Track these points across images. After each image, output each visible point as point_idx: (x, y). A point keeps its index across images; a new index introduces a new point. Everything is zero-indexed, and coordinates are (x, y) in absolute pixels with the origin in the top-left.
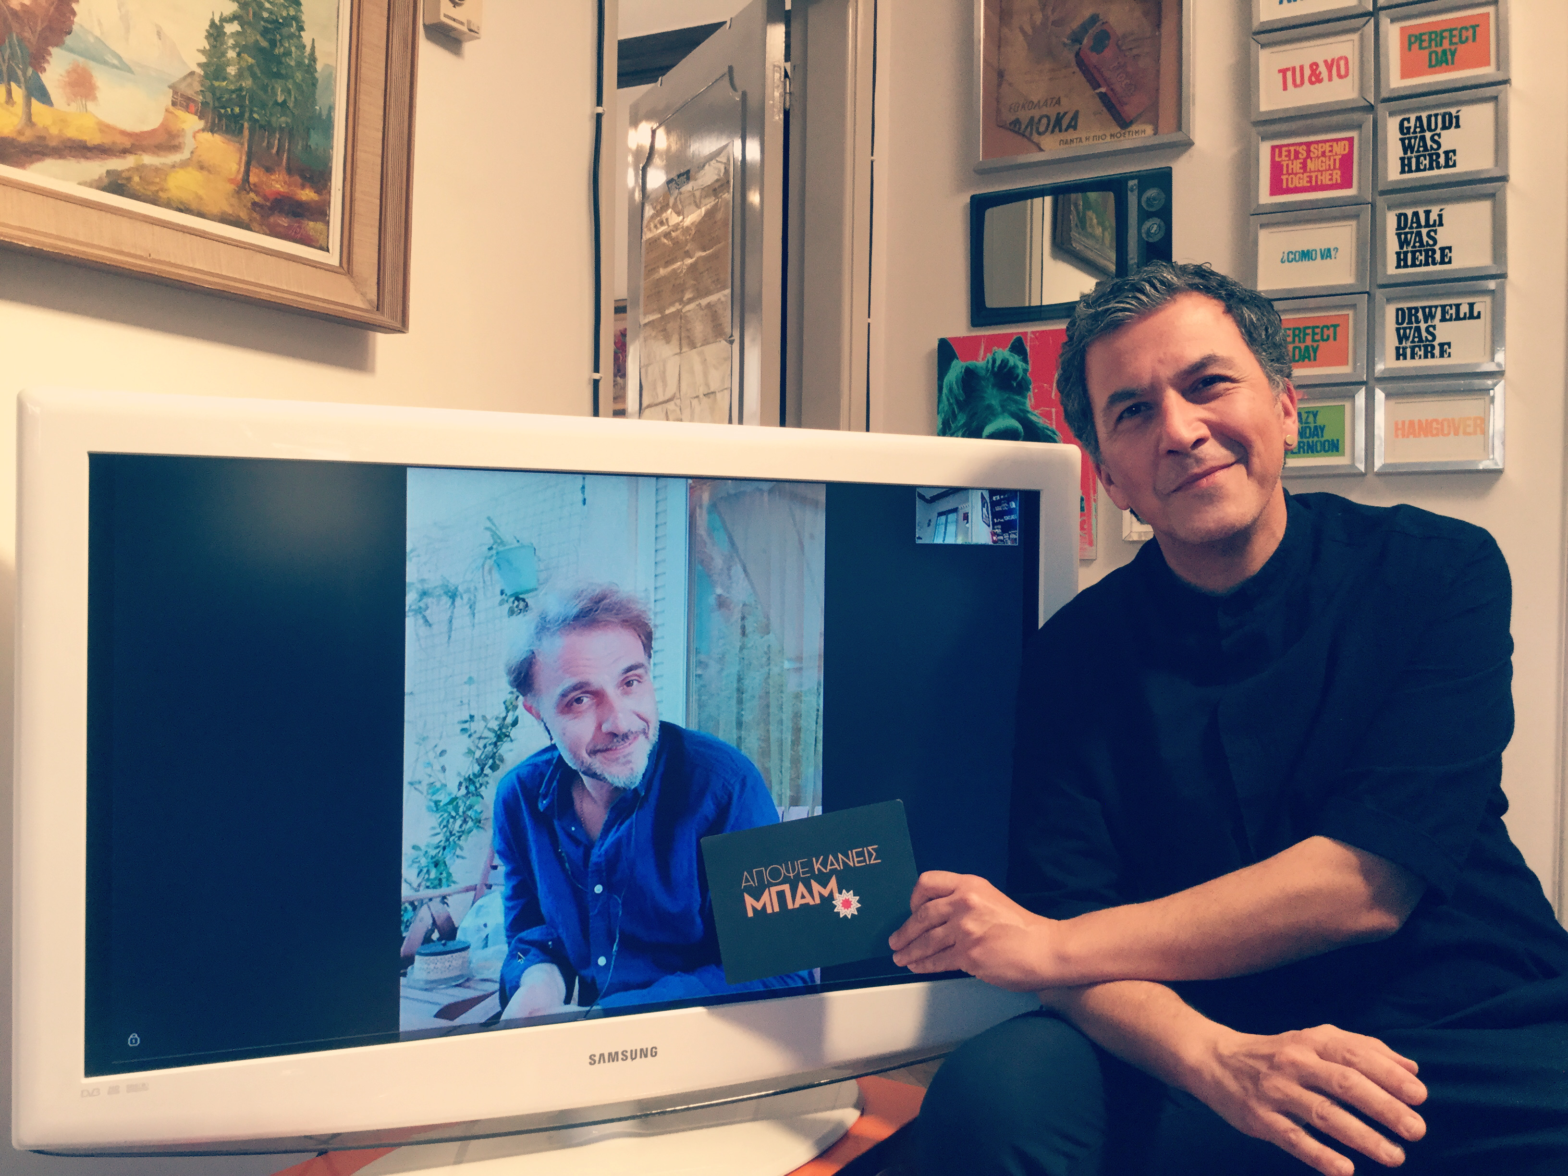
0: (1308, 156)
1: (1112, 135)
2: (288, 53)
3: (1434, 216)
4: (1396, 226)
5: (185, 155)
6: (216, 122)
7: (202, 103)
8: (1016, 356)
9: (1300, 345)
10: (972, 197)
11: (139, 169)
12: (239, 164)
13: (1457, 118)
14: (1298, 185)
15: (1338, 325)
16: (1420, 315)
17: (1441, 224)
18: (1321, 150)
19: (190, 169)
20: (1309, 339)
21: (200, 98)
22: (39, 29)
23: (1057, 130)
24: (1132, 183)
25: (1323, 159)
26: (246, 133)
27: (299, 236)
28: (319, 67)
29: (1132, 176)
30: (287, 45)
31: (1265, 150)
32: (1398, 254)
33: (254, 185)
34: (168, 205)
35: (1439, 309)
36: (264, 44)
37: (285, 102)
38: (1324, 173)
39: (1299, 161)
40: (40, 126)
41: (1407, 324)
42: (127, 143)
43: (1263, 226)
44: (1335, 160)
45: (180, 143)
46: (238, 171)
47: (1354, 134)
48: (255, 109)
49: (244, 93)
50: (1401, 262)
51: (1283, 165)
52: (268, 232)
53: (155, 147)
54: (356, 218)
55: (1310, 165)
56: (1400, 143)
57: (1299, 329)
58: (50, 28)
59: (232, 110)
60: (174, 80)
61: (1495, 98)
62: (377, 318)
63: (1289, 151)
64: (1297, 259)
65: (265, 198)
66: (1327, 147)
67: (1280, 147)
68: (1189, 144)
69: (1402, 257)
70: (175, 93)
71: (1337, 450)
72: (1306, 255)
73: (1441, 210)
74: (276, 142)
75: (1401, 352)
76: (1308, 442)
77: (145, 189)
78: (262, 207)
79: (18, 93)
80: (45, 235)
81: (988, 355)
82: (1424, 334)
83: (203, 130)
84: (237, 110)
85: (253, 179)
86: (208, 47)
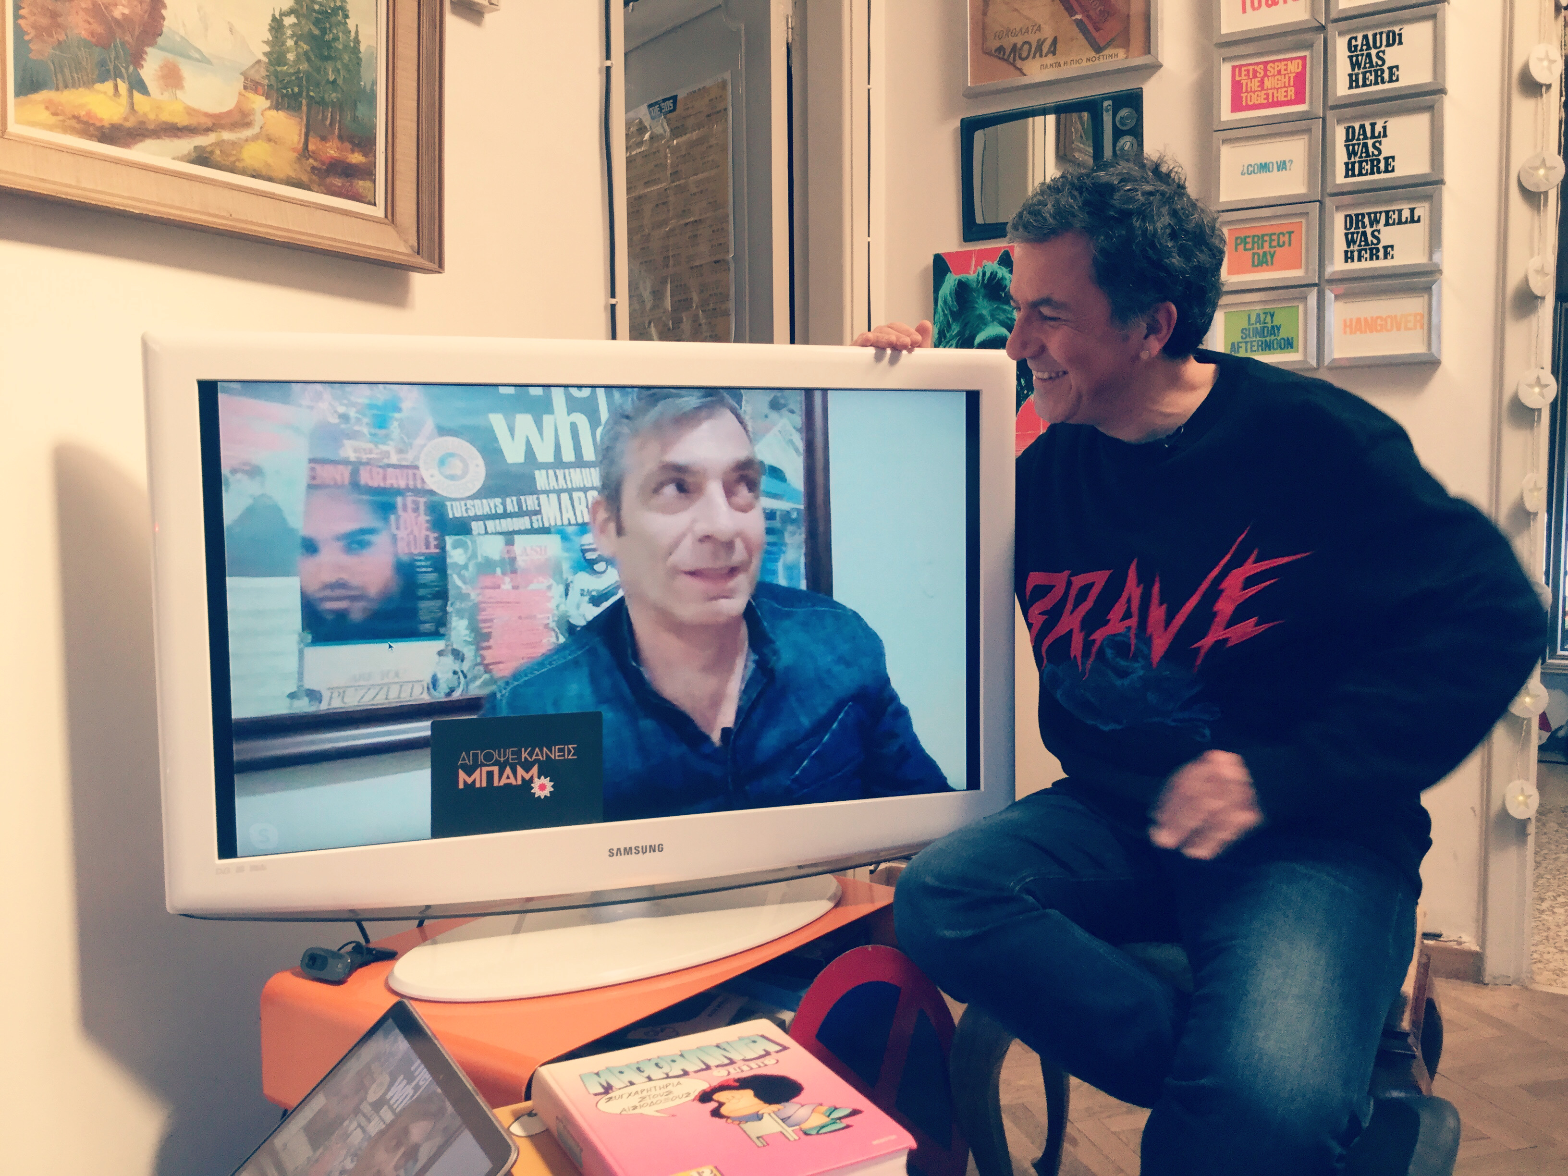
0: (1266, 75)
1: (1088, 60)
2: (336, 39)
3: (1378, 128)
4: (1345, 139)
5: (255, 130)
6: (280, 101)
7: (268, 86)
8: (1003, 268)
9: (1259, 251)
10: (962, 120)
11: (220, 143)
12: (300, 136)
13: (1400, 35)
14: (1257, 102)
15: (1293, 232)
16: (1366, 220)
17: (1385, 136)
18: (1276, 69)
19: (260, 141)
20: (1266, 245)
21: (266, 82)
22: (137, 33)
23: (1038, 55)
24: (1106, 104)
25: (1279, 77)
26: (304, 108)
27: (350, 193)
28: (362, 48)
29: (1105, 98)
30: (335, 32)
31: (1226, 71)
32: (1347, 164)
33: (313, 152)
34: (243, 172)
35: (1383, 215)
36: (316, 32)
37: (334, 81)
38: (1279, 90)
39: (1257, 80)
40: (141, 112)
41: (1355, 229)
42: (209, 123)
43: (1224, 141)
44: (1290, 77)
45: (251, 121)
46: (300, 140)
47: (1306, 53)
48: (311, 88)
49: (302, 75)
50: (1349, 171)
51: (1242, 84)
52: (325, 191)
53: (232, 124)
54: (398, 176)
55: (1268, 83)
56: (1348, 60)
57: (1258, 236)
58: (144, 32)
59: (292, 90)
60: (244, 68)
61: (1433, 17)
62: (418, 261)
63: (1248, 71)
64: (1256, 171)
65: (323, 163)
66: (1282, 66)
67: (1240, 67)
68: (1156, 67)
69: (1350, 166)
70: (246, 79)
71: (1292, 347)
72: (1264, 167)
73: (1385, 122)
74: (329, 115)
75: (1349, 255)
76: (1266, 341)
77: (224, 160)
78: (319, 170)
79: (123, 87)
80: (148, 202)
81: (979, 268)
82: (1370, 238)
83: (269, 108)
84: (296, 90)
85: (311, 147)
86: (271, 38)
